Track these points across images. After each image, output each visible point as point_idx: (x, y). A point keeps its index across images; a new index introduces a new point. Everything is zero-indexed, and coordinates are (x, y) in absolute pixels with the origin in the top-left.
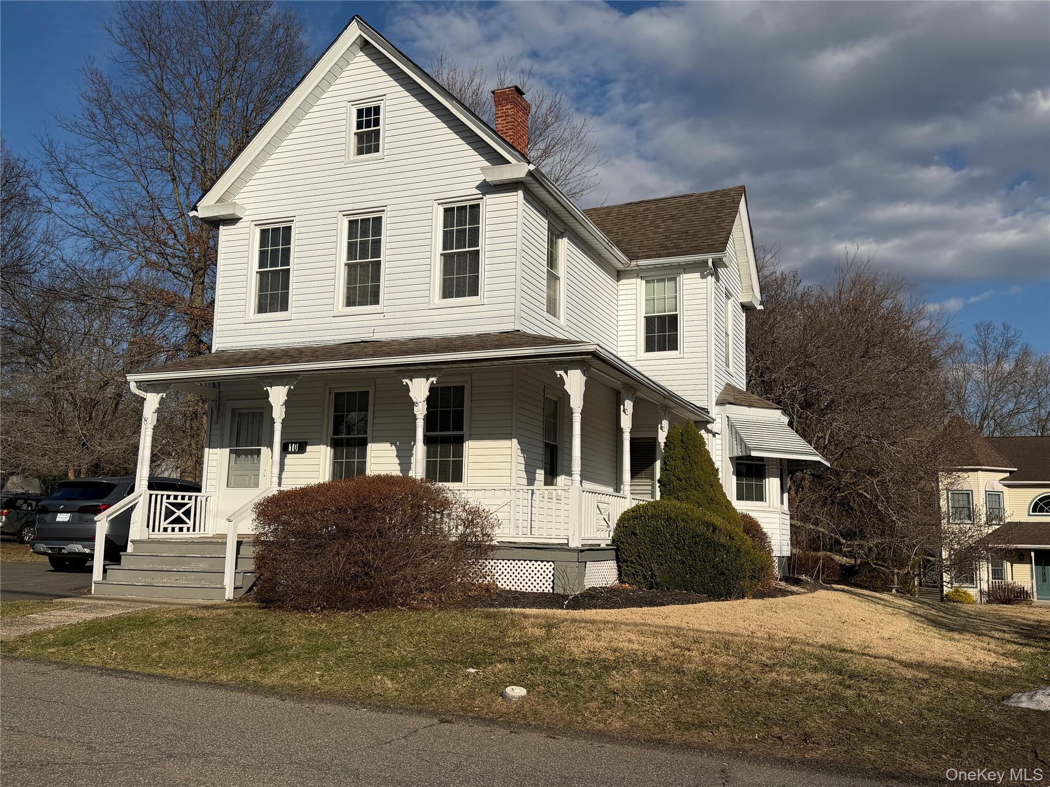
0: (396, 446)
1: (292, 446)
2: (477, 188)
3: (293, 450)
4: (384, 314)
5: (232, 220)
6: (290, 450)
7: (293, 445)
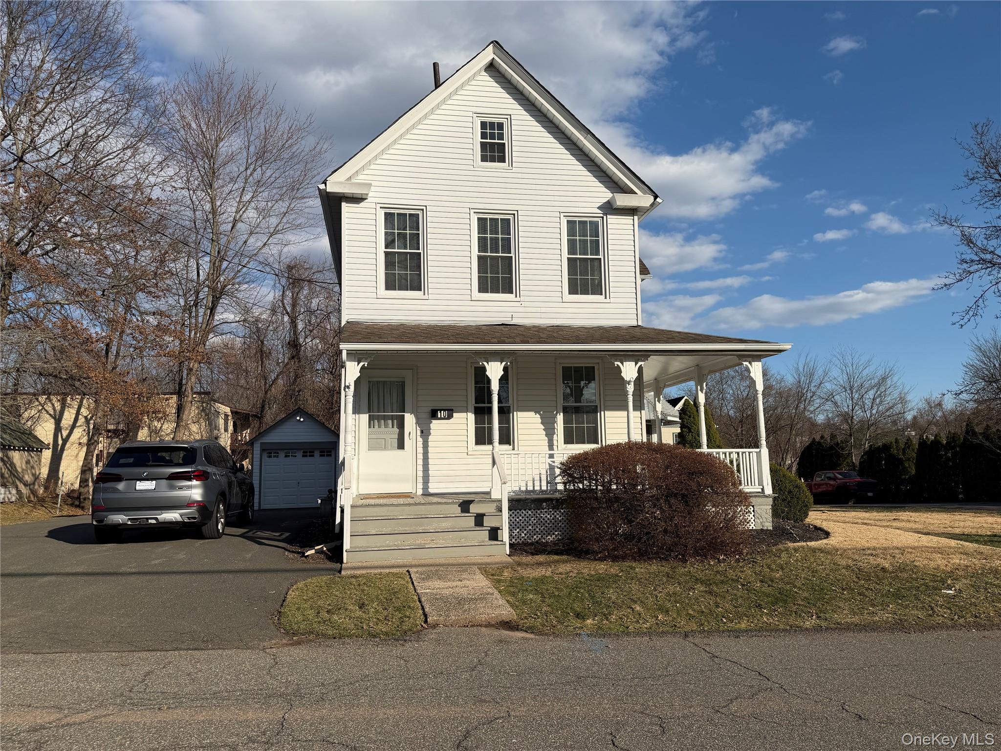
0: (540, 414)
1: (440, 412)
2: (598, 208)
3: (442, 416)
4: (521, 303)
5: (356, 199)
6: (439, 416)
7: (442, 412)
